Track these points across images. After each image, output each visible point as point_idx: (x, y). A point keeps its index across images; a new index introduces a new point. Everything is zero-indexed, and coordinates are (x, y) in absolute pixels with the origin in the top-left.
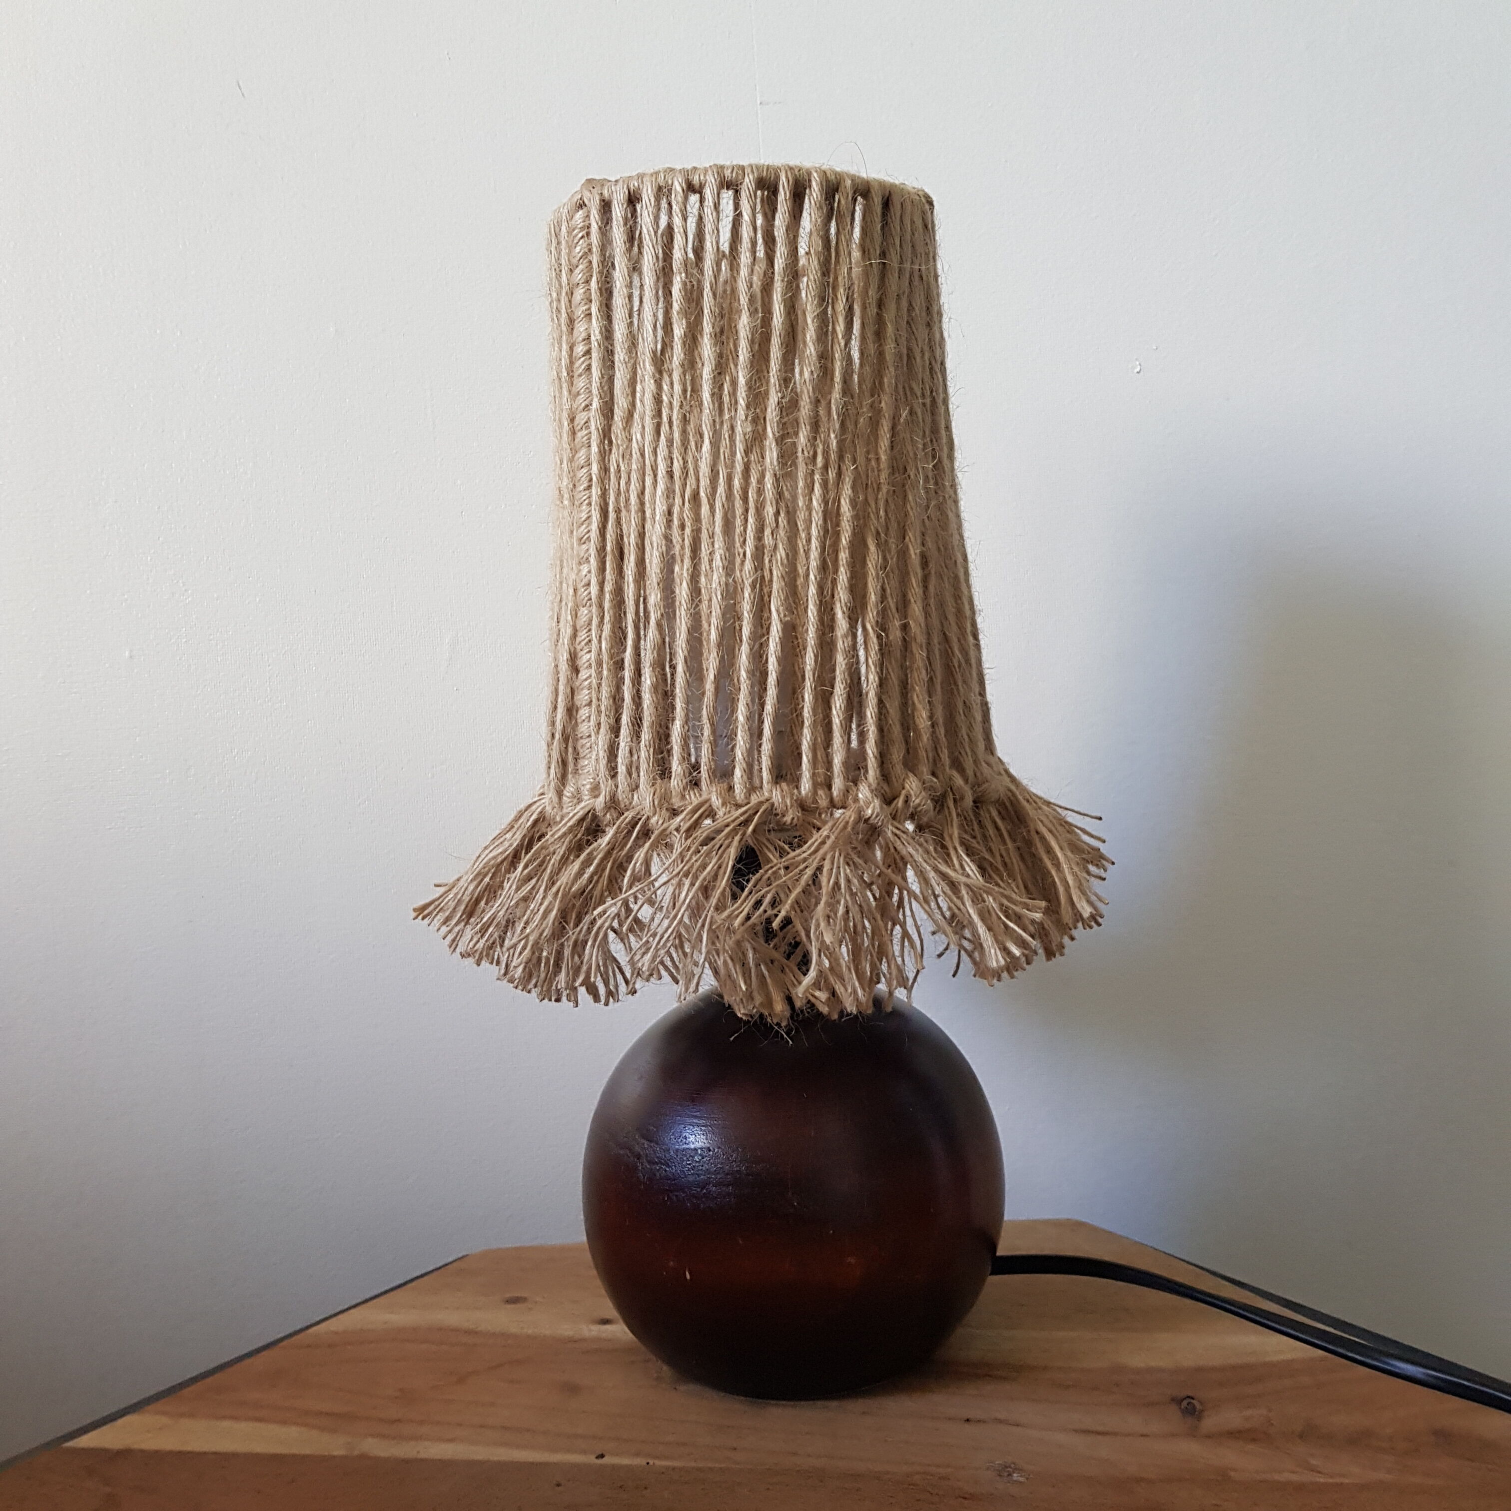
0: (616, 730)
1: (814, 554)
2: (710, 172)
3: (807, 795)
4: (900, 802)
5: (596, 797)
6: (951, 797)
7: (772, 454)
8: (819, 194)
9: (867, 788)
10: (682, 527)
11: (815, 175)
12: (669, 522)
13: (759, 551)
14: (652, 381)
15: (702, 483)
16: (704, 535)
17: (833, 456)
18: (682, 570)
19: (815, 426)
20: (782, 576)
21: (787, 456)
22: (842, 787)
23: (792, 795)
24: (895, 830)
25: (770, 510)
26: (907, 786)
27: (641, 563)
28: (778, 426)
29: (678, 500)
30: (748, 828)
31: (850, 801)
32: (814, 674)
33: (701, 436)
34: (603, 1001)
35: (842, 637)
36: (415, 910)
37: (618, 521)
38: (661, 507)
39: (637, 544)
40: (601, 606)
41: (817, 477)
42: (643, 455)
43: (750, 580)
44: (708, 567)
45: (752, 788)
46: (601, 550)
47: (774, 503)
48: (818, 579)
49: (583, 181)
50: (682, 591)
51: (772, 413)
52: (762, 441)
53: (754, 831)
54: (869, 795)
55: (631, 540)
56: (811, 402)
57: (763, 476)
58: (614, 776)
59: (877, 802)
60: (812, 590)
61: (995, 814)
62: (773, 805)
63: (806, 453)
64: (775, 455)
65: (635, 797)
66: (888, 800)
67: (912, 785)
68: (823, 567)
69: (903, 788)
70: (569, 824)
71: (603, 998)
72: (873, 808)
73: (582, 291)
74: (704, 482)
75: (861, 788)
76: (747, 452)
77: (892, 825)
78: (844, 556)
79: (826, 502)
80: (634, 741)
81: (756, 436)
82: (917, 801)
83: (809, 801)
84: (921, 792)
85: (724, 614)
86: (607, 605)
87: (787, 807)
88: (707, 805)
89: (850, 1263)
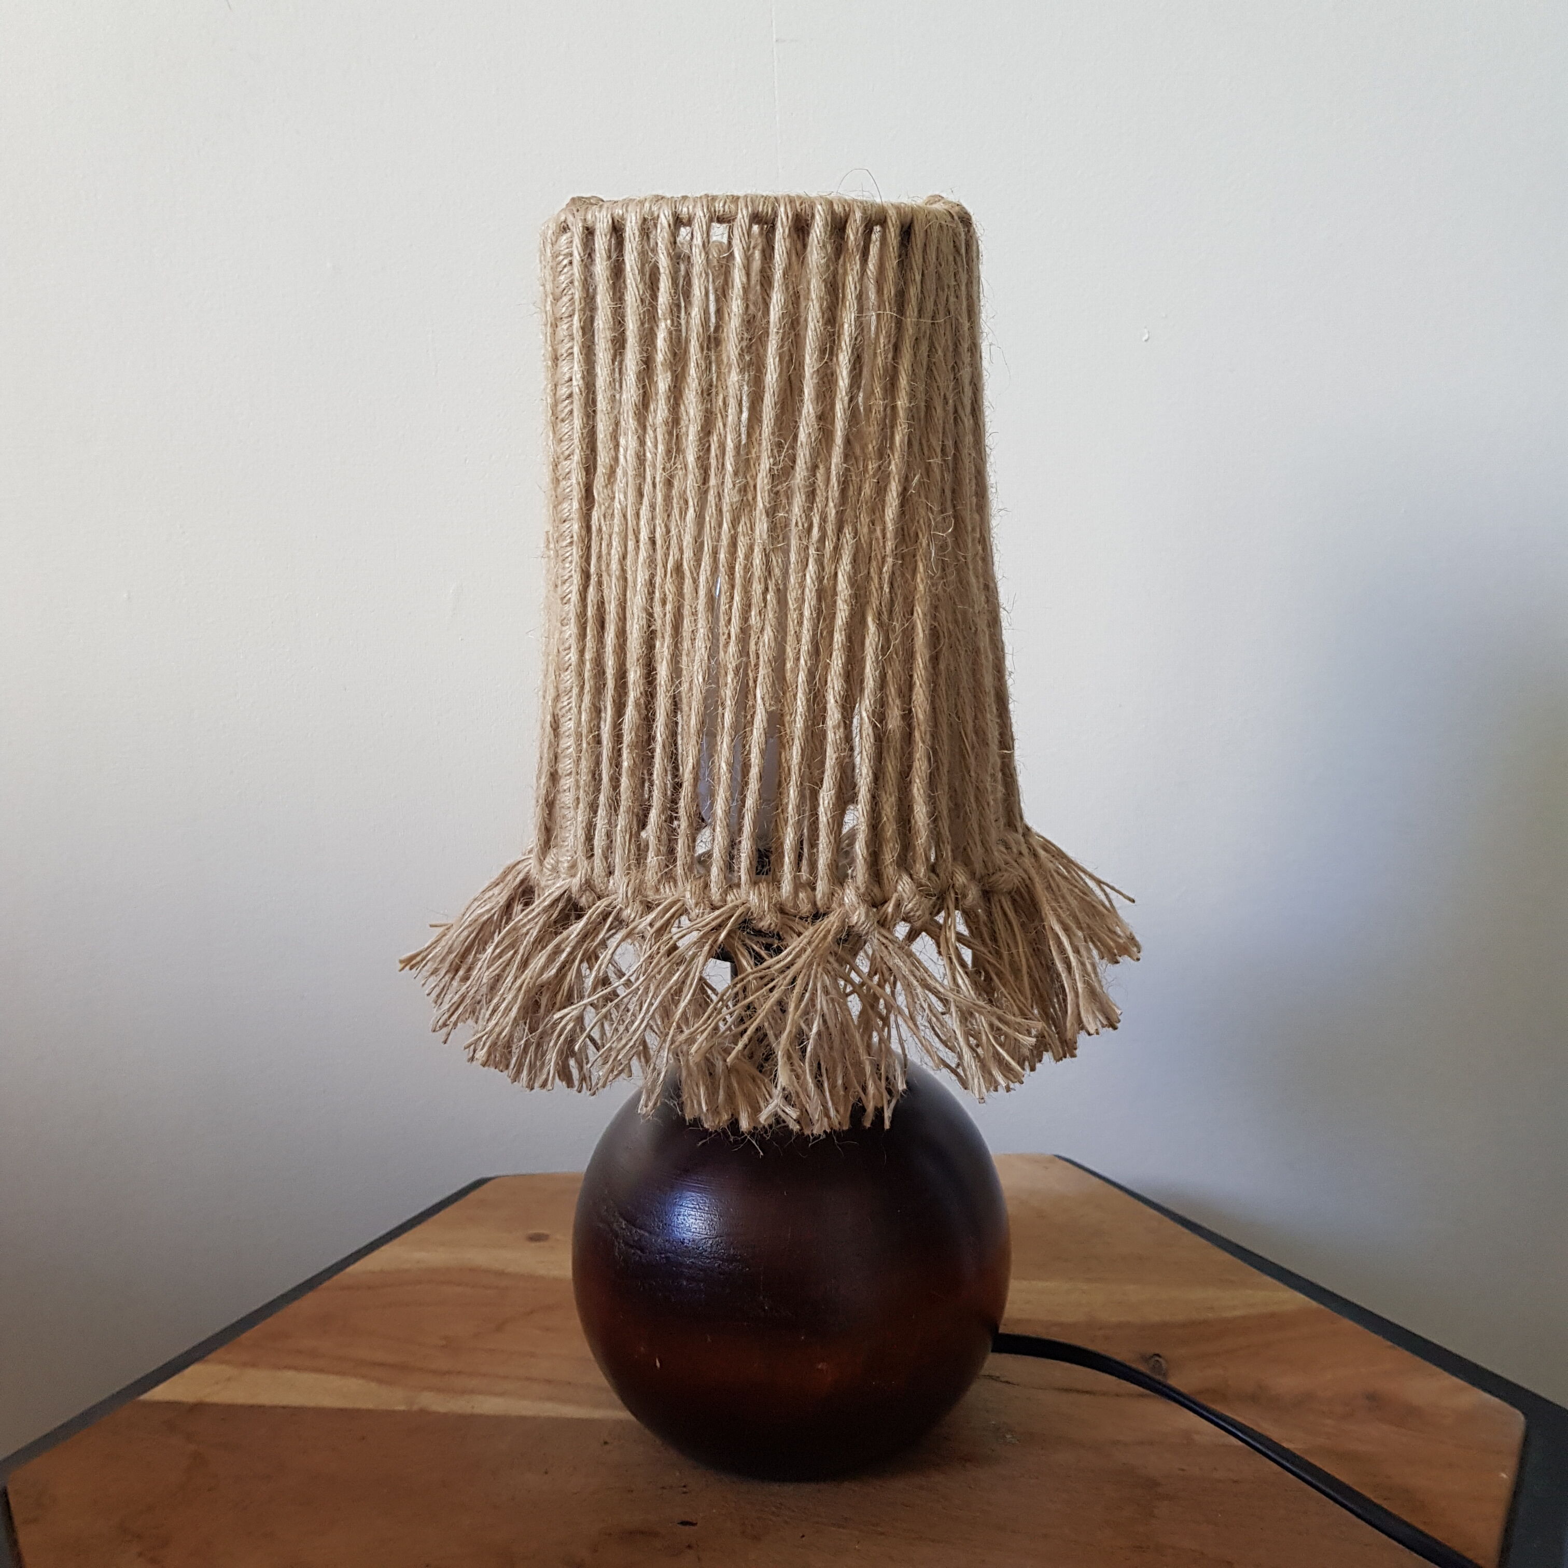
0: (593, 807)
1: (806, 637)
2: (699, 205)
3: (787, 897)
4: (890, 908)
5: (573, 876)
6: (953, 895)
7: (762, 526)
8: (822, 230)
9: (853, 892)
10: (664, 603)
11: (819, 207)
12: (651, 594)
13: (745, 631)
14: (635, 438)
15: (685, 556)
16: (686, 611)
17: (830, 528)
18: (663, 649)
19: (811, 495)
20: (769, 661)
21: (778, 530)
22: (827, 891)
23: (770, 898)
24: (882, 939)
25: (757, 588)
26: (899, 888)
27: (622, 634)
28: (769, 496)
29: (660, 571)
30: (720, 934)
31: (834, 905)
32: (800, 769)
33: (686, 502)
34: (576, 1088)
35: (834, 728)
36: (401, 962)
37: (600, 583)
38: (642, 577)
39: (618, 614)
40: (580, 674)
41: (812, 551)
42: (625, 516)
43: (734, 665)
44: (690, 646)
45: (731, 885)
46: (582, 614)
47: (762, 580)
48: (809, 664)
49: (568, 200)
50: (663, 671)
51: (762, 481)
52: (751, 511)
54: (854, 899)
55: (612, 609)
56: (807, 468)
57: (751, 548)
58: (590, 856)
59: (862, 910)
60: (802, 677)
61: (1008, 906)
62: (749, 909)
63: (800, 524)
64: (765, 526)
65: (611, 882)
66: (876, 904)
67: (904, 886)
68: (815, 652)
69: (896, 891)
70: (546, 903)
71: (576, 1083)
72: (859, 916)
73: (565, 327)
74: (688, 554)
75: (848, 891)
76: (735, 523)
77: (879, 933)
78: (839, 638)
79: (820, 579)
80: (612, 824)
81: (745, 506)
82: (910, 906)
83: (789, 905)
84: (914, 896)
85: (705, 699)
86: (587, 675)
87: (764, 912)
88: (679, 904)
89: (822, 1370)
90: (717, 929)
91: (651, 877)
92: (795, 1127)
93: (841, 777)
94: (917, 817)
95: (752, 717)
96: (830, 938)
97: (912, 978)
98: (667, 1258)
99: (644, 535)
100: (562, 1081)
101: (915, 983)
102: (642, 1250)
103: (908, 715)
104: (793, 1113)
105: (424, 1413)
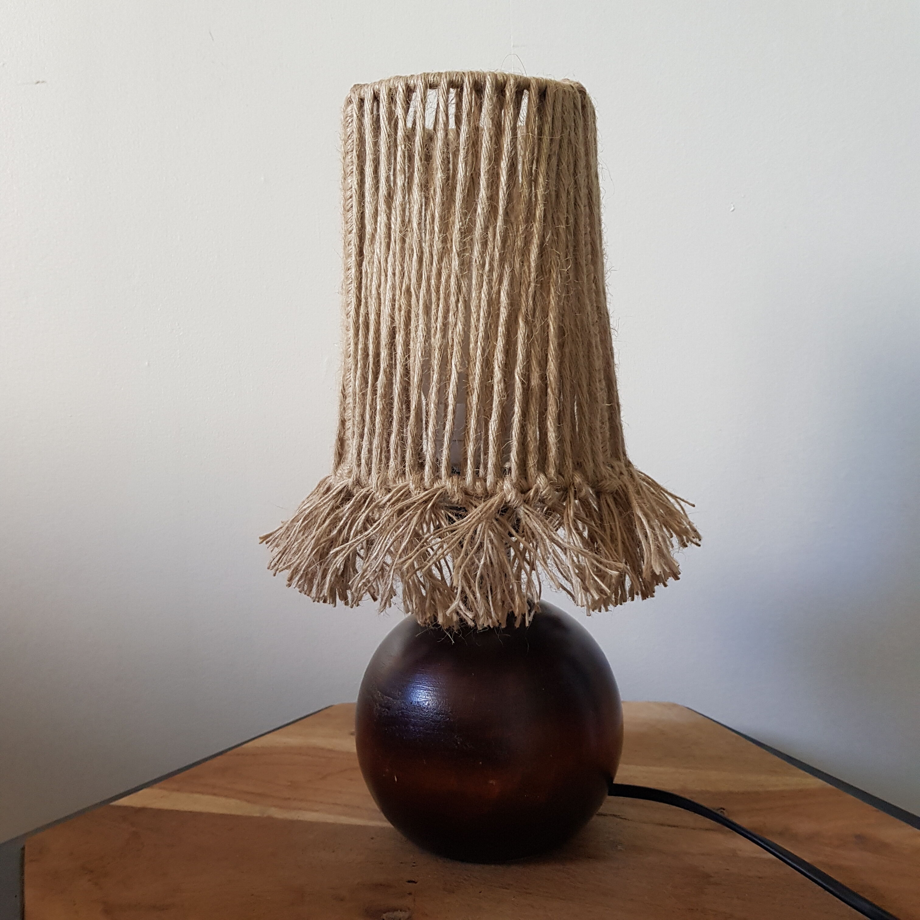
0: (362, 436)
1: (481, 328)
2: (420, 78)
3: (469, 485)
4: (532, 493)
5: (350, 477)
6: (573, 489)
7: (455, 263)
8: (490, 89)
9: (509, 482)
10: (400, 310)
11: (489, 77)
12: (393, 306)
13: (445, 325)
14: (385, 215)
15: (412, 282)
16: (413, 315)
17: (496, 264)
18: (400, 339)
19: (485, 244)
20: (459, 342)
21: (465, 265)
22: (493, 481)
23: (458, 485)
24: (526, 511)
25: (453, 299)
26: (538, 481)
27: (378, 331)
28: (459, 245)
29: (398, 292)
30: (428, 505)
31: (498, 490)
32: (477, 407)
33: (413, 250)
34: (349, 606)
35: (498, 383)
36: (260, 538)
37: (366, 303)
38: (389, 295)
39: (375, 319)
40: (355, 358)
41: (485, 277)
42: (380, 263)
43: (439, 345)
44: (415, 335)
45: (436, 477)
46: (356, 322)
47: (455, 294)
48: (483, 345)
49: (352, 86)
50: (399, 351)
51: (456, 235)
52: (449, 254)
53: (433, 506)
54: (510, 486)
55: (372, 317)
56: (482, 228)
57: (449, 277)
58: (359, 465)
59: (513, 493)
60: (479, 352)
61: (611, 501)
62: (446, 490)
63: (478, 262)
64: (457, 263)
65: (370, 479)
66: (523, 490)
67: (541, 481)
68: (487, 337)
69: (535, 483)
70: (334, 494)
72: (511, 496)
73: (350, 157)
74: (414, 280)
75: (505, 482)
76: (440, 261)
77: (524, 507)
78: (501, 329)
79: (489, 294)
80: (371, 443)
81: (445, 252)
82: (544, 492)
83: (470, 491)
84: (547, 486)
85: (422, 366)
86: (359, 357)
87: (454, 492)
88: (407, 488)
89: (492, 784)
90: (426, 502)
91: (391, 473)
92: (471, 624)
93: (502, 413)
94: (549, 440)
95: (450, 376)
96: (493, 508)
97: (543, 535)
98: (402, 713)
99: (390, 273)
100: (342, 600)
101: (545, 537)
102: (389, 709)
103: (544, 378)
104: (470, 615)
105: (270, 818)
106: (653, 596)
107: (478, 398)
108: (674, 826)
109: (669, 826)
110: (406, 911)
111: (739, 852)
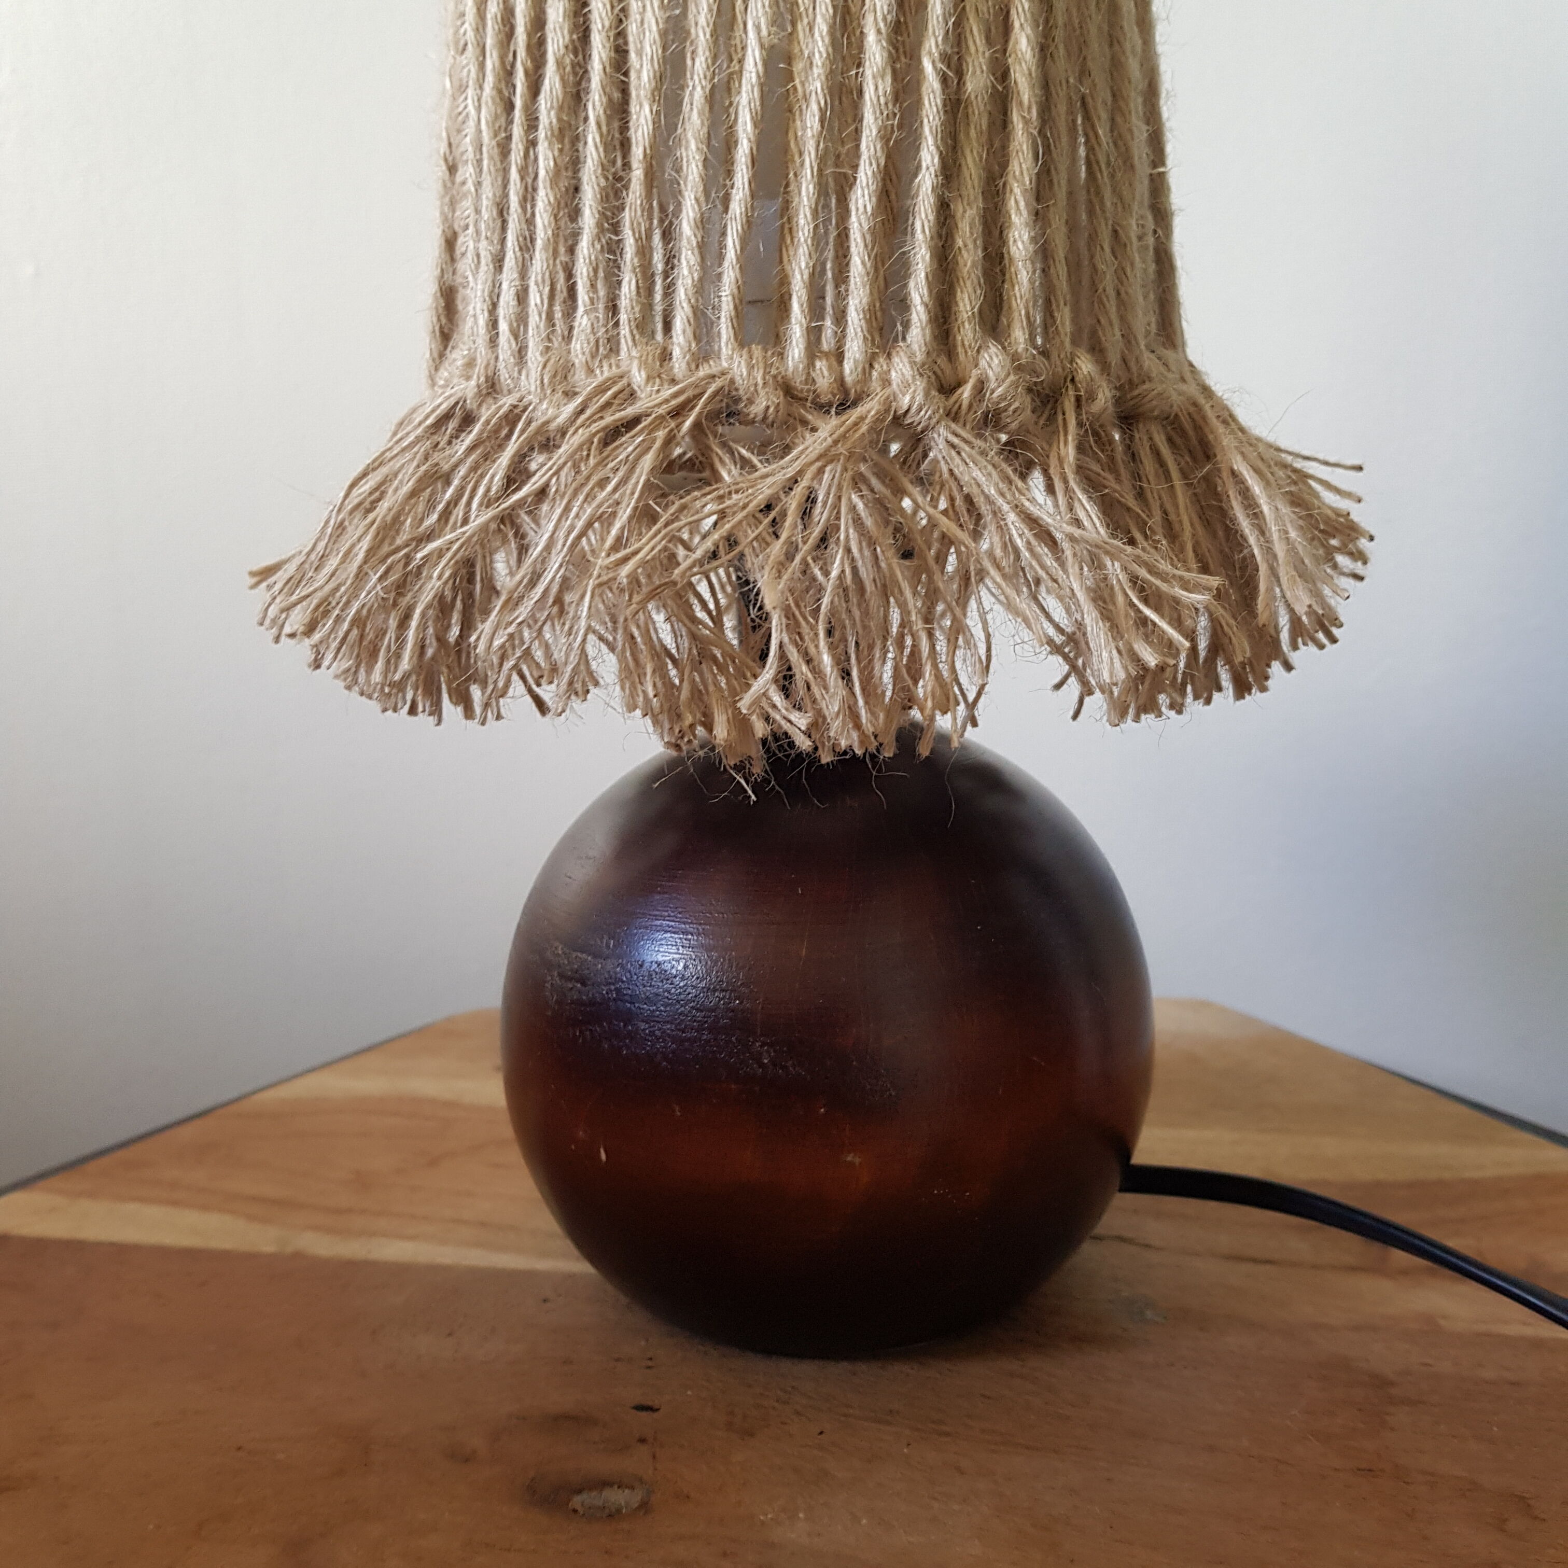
0: (499, 262)
3: (796, 368)
4: (966, 392)
5: (468, 378)
6: (1071, 393)
9: (906, 360)
22: (860, 357)
23: (767, 366)
24: (952, 438)
26: (983, 363)
30: (683, 422)
31: (875, 385)
32: (818, 145)
34: (477, 721)
35: (874, 77)
36: (252, 574)
40: (481, 49)
45: (705, 347)
53: (697, 425)
54: (908, 371)
58: (493, 341)
59: (918, 388)
61: (1160, 440)
62: (732, 381)
66: (943, 385)
67: (991, 360)
69: (976, 365)
71: (478, 709)
72: (913, 396)
75: (896, 360)
77: (947, 427)
80: (523, 274)
82: (1000, 391)
83: (798, 382)
84: (1009, 374)
85: (663, 34)
86: (490, 41)
87: (756, 385)
88: (624, 381)
89: (852, 1164)
90: (678, 413)
91: (579, 348)
92: (803, 743)
93: (886, 166)
94: (1013, 249)
95: (741, 61)
96: (864, 428)
97: (1000, 501)
100: (456, 704)
101: (1006, 507)
102: (584, 984)
103: (1001, 72)
104: (801, 720)
105: (298, 1255)
106: (1263, 689)
107: (822, 121)
108: (1268, 1262)
109: (1255, 1261)
110: (632, 1488)
111: (1442, 1322)
